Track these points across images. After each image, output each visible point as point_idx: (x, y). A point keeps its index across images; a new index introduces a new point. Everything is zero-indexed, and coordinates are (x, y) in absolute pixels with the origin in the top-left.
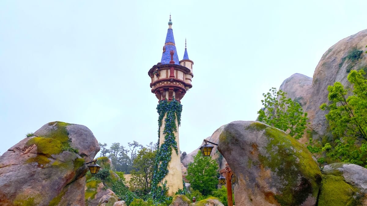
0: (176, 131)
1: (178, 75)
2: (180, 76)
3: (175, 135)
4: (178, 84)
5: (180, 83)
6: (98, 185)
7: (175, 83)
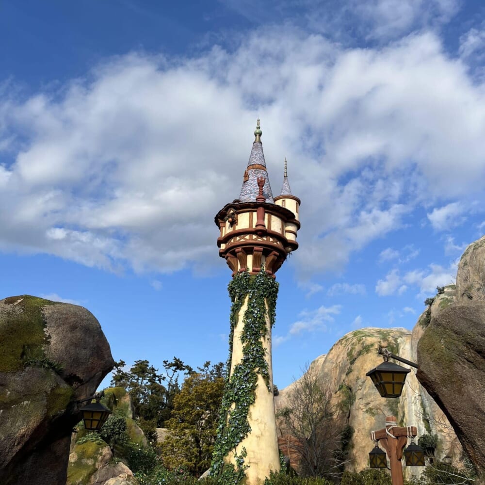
0: (267, 337)
1: (273, 224)
2: (276, 224)
5: (276, 239)
6: (101, 451)
7: (265, 239)
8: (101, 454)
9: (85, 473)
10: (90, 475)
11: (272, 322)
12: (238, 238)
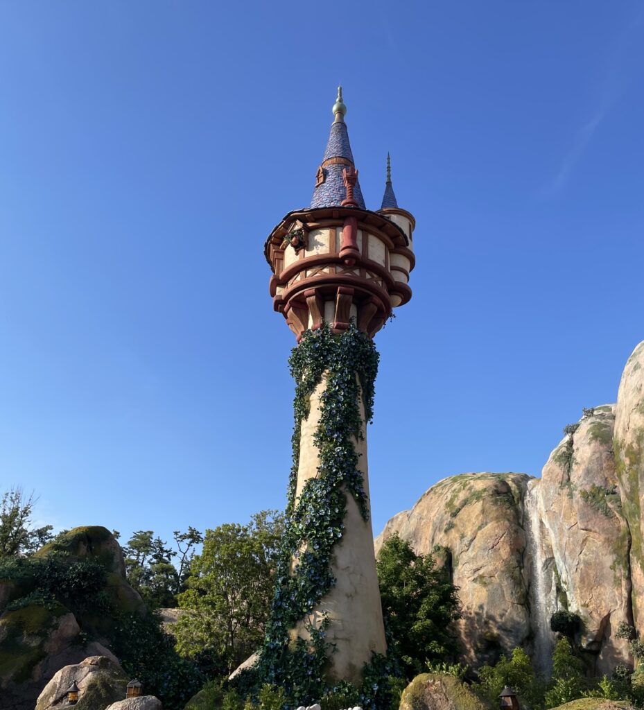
0: (361, 437)
1: (371, 249)
2: (376, 251)
3: (357, 450)
4: (368, 276)
5: (375, 276)
6: (55, 622)
7: (357, 272)
8: (56, 627)
9: (21, 661)
10: (31, 665)
11: (369, 414)
12: (309, 273)
